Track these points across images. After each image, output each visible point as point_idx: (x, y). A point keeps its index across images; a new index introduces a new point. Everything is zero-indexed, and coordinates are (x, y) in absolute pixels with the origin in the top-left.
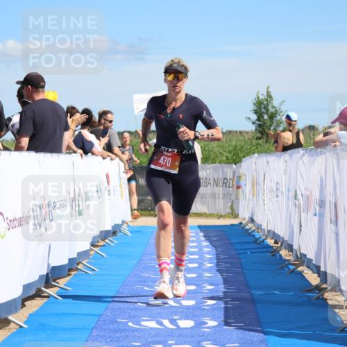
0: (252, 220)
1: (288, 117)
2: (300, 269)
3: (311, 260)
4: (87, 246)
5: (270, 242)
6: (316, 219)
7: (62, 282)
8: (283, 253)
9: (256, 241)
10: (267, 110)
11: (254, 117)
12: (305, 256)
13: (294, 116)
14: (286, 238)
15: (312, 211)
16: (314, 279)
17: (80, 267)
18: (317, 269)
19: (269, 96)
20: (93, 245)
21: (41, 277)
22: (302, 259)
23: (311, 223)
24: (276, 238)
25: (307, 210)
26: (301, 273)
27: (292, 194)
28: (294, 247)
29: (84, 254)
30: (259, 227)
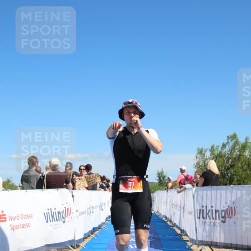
0: (158, 212)
1: (168, 178)
2: (174, 228)
3: (177, 226)
4: (104, 221)
5: (164, 219)
6: (179, 212)
7: (97, 233)
8: (169, 223)
9: (159, 219)
10: (162, 175)
11: (158, 178)
12: (175, 224)
13: (170, 178)
14: (169, 218)
15: (178, 210)
16: (179, 232)
17: (102, 228)
18: (179, 228)
19: (162, 172)
20: (106, 220)
21: (90, 231)
22: (175, 225)
23: (177, 213)
24: (166, 218)
25: (176, 209)
26: (174, 230)
27: (171, 204)
28: (172, 221)
29: (103, 224)
30: (160, 214)
